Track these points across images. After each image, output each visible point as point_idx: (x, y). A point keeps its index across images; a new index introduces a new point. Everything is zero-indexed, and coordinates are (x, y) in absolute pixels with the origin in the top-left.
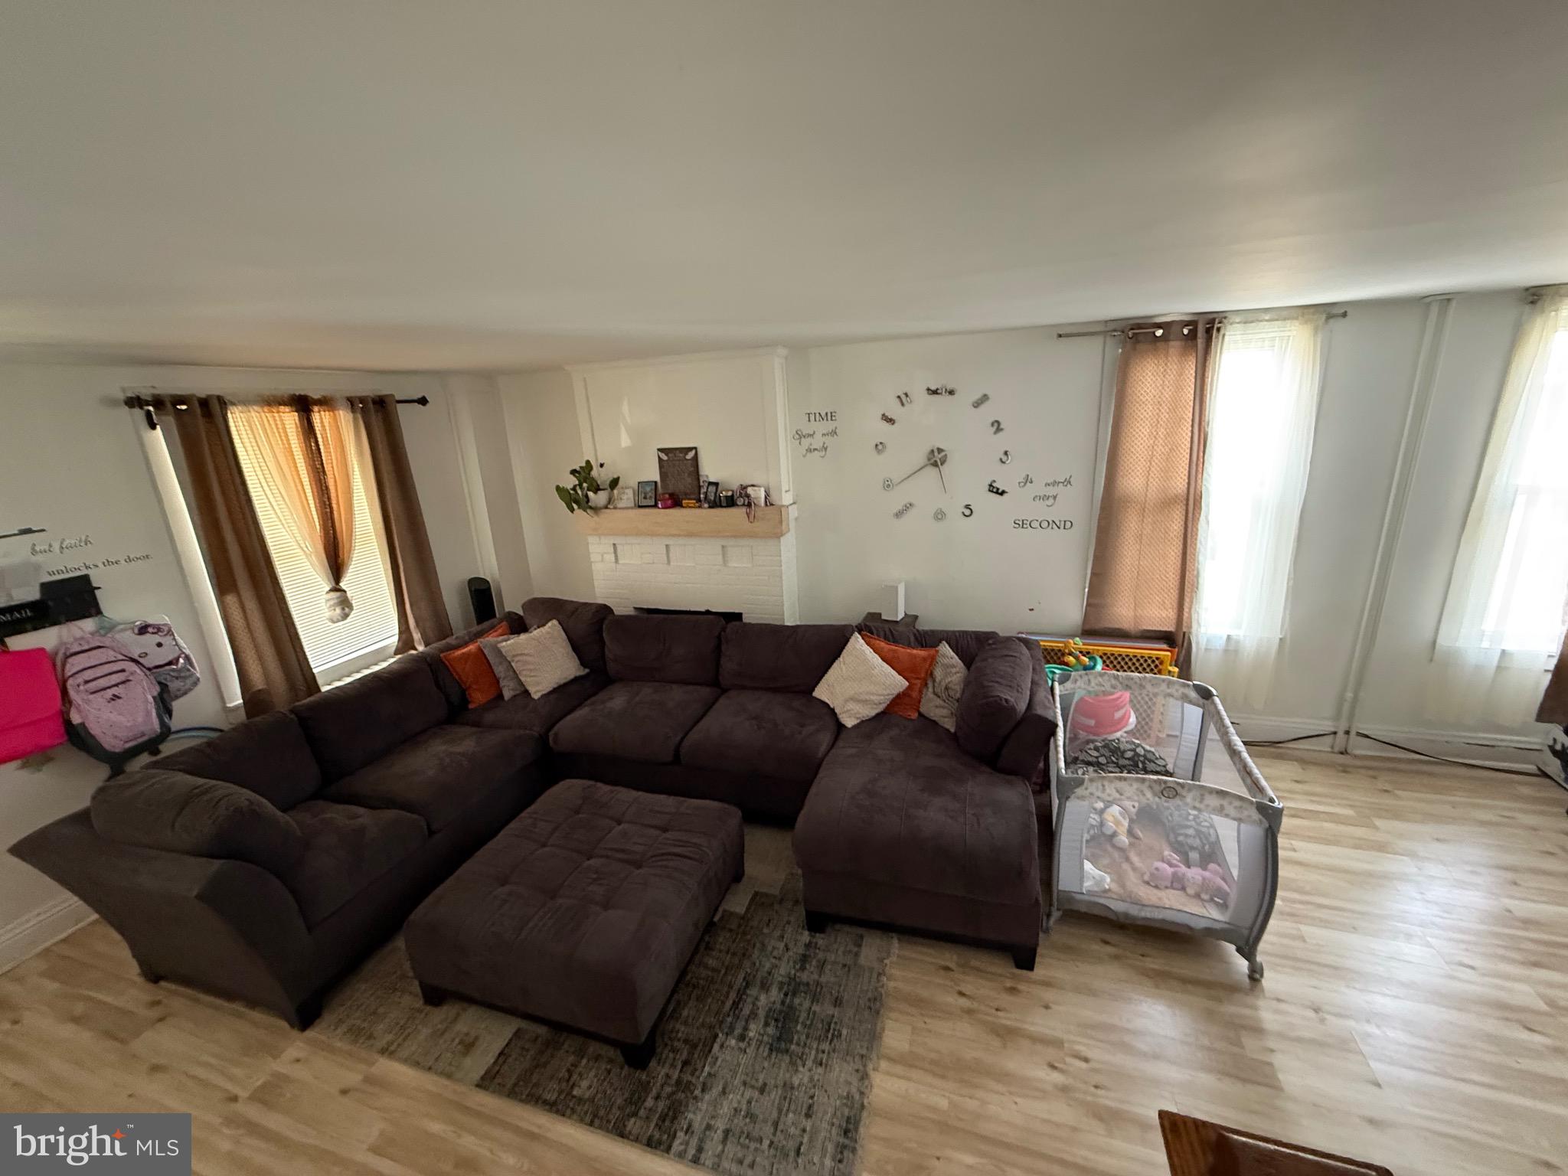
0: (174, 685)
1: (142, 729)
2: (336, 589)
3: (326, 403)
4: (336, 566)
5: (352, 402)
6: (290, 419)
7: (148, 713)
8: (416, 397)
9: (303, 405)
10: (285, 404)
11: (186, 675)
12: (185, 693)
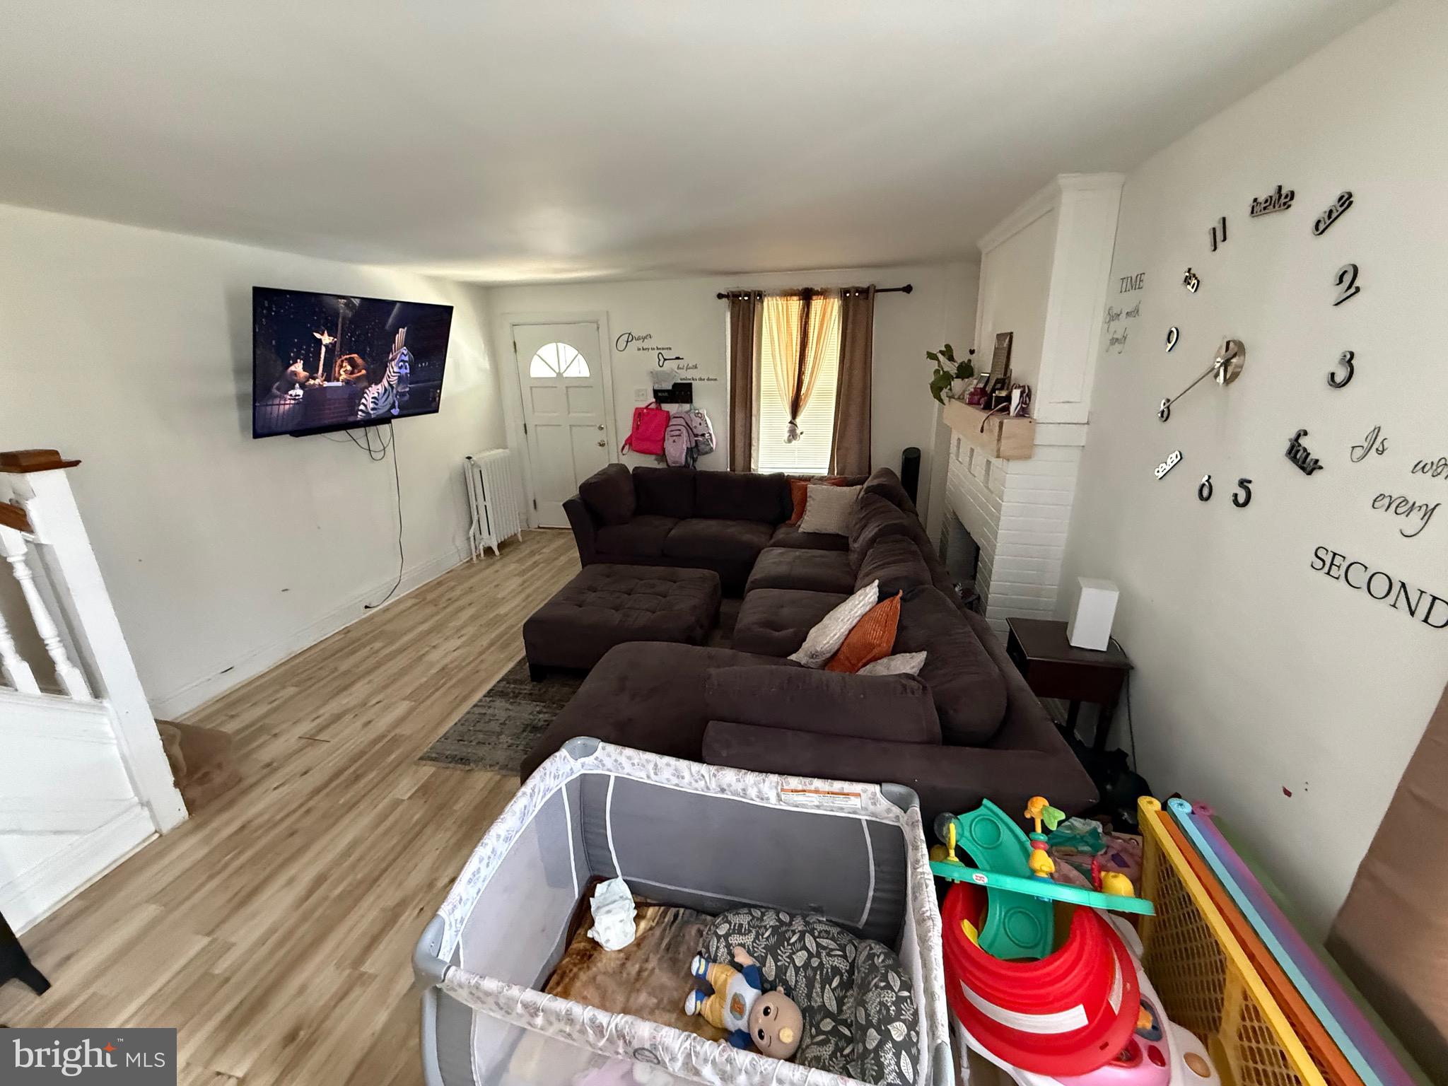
0: (702, 447)
1: (677, 459)
2: (791, 422)
3: (824, 293)
4: (795, 407)
5: (844, 293)
6: (795, 304)
7: (681, 453)
8: (901, 286)
9: (807, 295)
10: (795, 295)
11: (707, 443)
12: (707, 453)
